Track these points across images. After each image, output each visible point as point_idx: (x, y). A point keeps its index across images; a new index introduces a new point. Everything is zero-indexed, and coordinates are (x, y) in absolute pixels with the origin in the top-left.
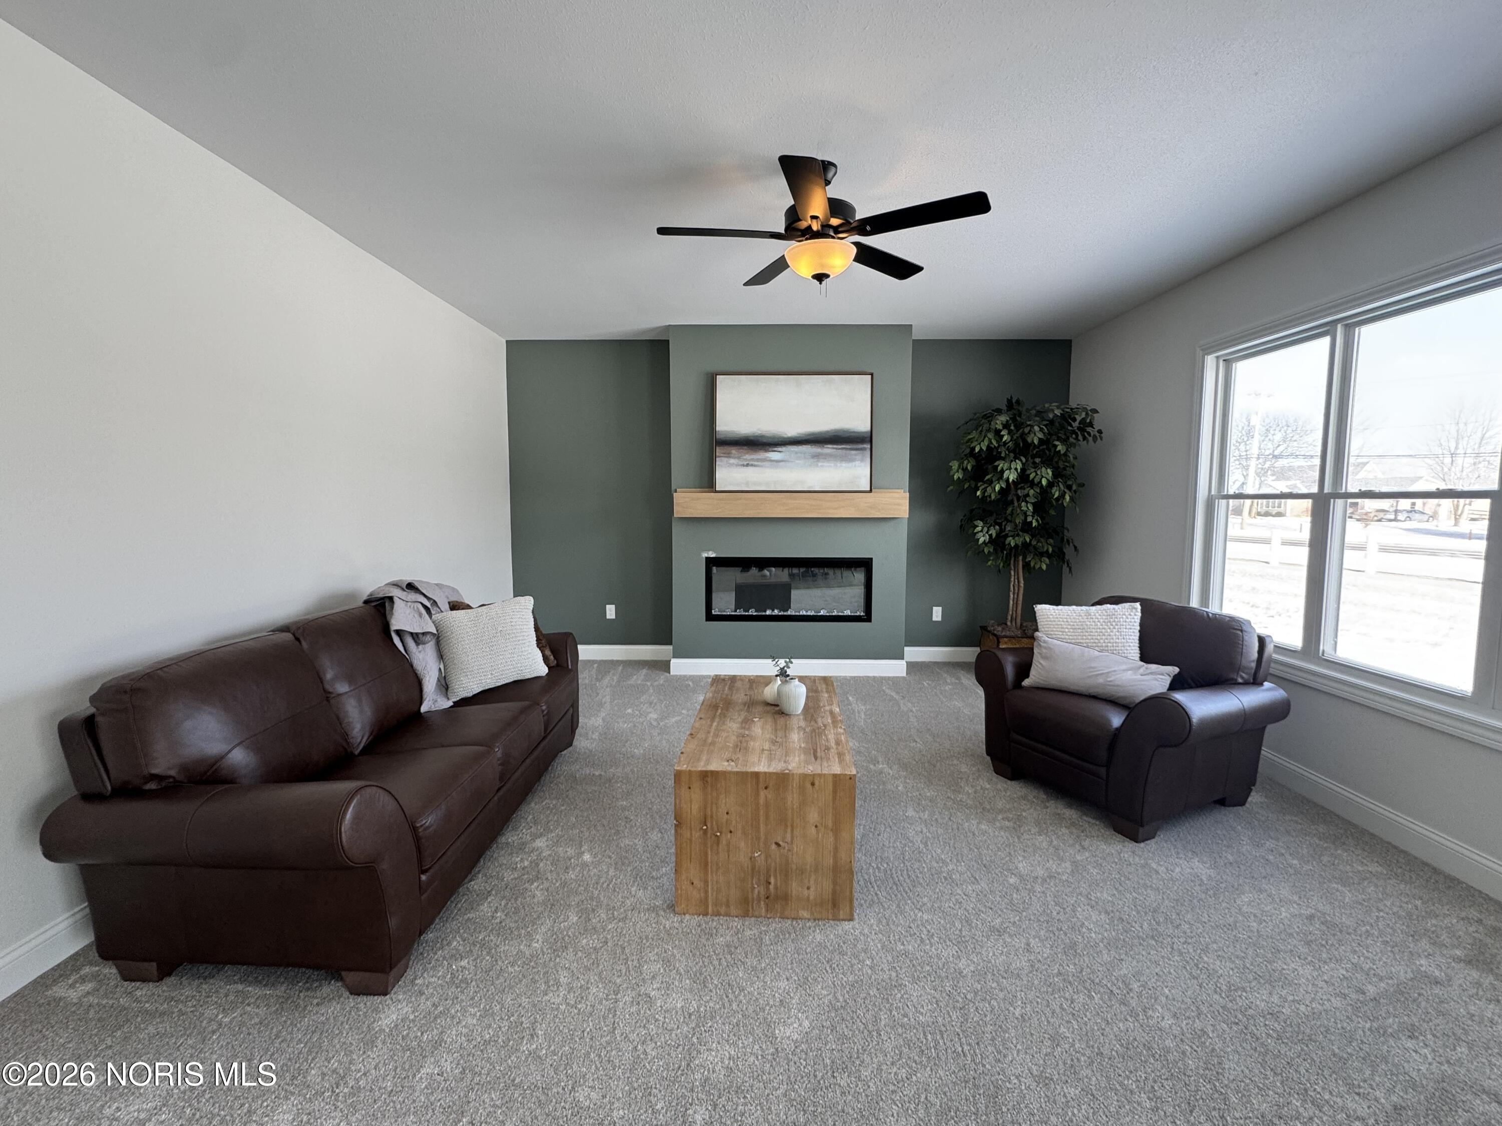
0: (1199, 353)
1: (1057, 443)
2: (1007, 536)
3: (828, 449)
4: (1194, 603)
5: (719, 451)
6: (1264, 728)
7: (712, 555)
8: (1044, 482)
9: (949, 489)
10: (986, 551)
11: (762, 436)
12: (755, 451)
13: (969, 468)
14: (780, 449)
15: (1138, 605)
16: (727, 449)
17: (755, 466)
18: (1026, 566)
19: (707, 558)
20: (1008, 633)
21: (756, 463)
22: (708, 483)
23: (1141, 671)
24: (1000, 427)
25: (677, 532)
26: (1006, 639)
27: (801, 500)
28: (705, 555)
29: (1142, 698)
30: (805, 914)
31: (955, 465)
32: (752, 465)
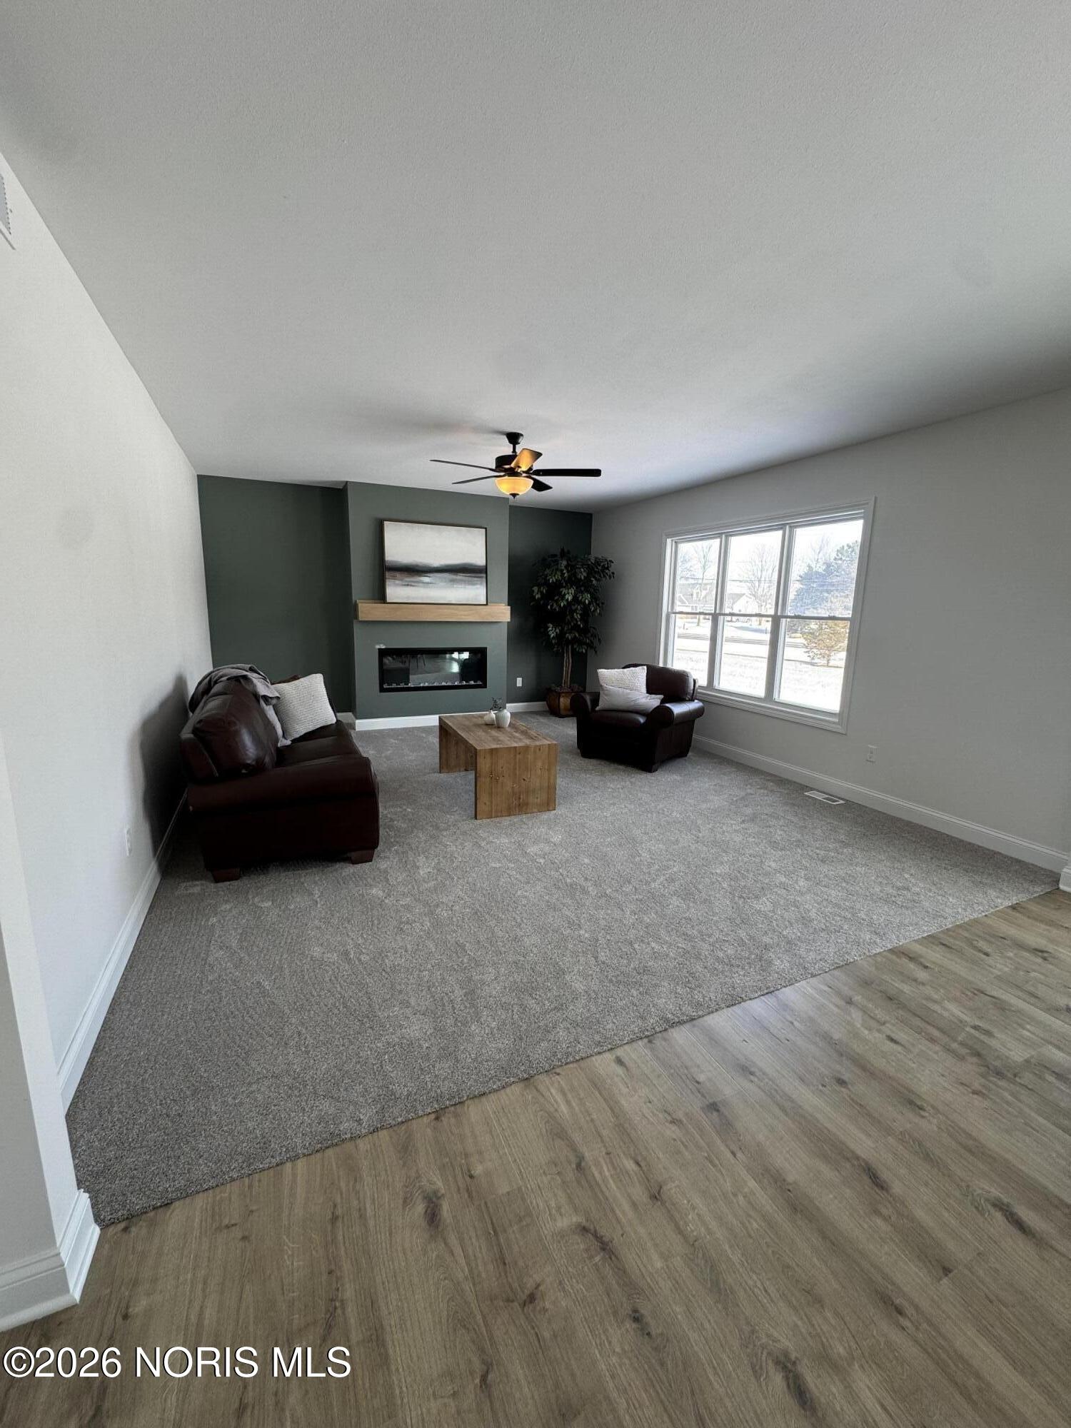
0: (664, 537)
1: (592, 579)
2: (566, 633)
3: (460, 577)
4: (661, 665)
5: (387, 574)
6: (694, 721)
7: (383, 647)
8: (587, 602)
9: (532, 604)
10: (553, 642)
11: (417, 566)
12: (413, 576)
13: (544, 591)
14: (428, 575)
15: (645, 667)
16: (393, 573)
17: (413, 586)
18: (573, 650)
19: (379, 649)
20: (565, 691)
21: (413, 584)
22: (381, 597)
23: (649, 698)
24: (563, 568)
25: (358, 631)
26: (563, 694)
27: (446, 610)
28: (378, 647)
29: (651, 710)
30: (536, 810)
31: (536, 589)
32: (411, 585)
